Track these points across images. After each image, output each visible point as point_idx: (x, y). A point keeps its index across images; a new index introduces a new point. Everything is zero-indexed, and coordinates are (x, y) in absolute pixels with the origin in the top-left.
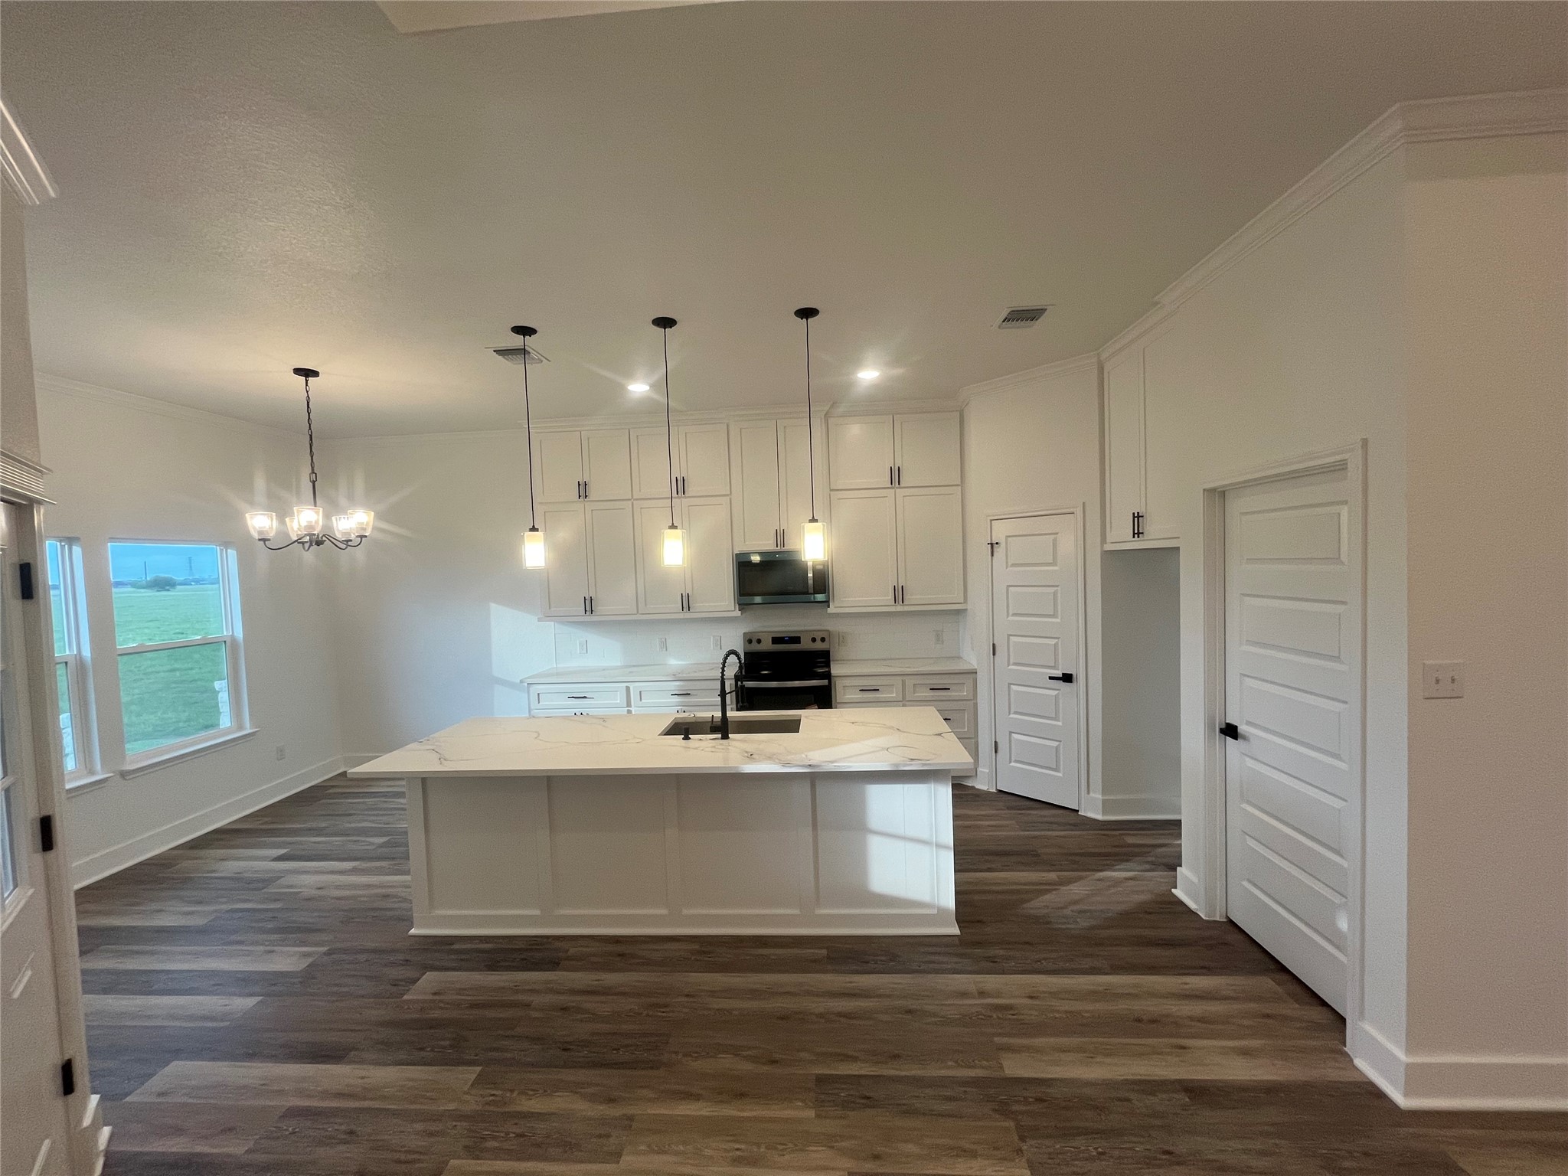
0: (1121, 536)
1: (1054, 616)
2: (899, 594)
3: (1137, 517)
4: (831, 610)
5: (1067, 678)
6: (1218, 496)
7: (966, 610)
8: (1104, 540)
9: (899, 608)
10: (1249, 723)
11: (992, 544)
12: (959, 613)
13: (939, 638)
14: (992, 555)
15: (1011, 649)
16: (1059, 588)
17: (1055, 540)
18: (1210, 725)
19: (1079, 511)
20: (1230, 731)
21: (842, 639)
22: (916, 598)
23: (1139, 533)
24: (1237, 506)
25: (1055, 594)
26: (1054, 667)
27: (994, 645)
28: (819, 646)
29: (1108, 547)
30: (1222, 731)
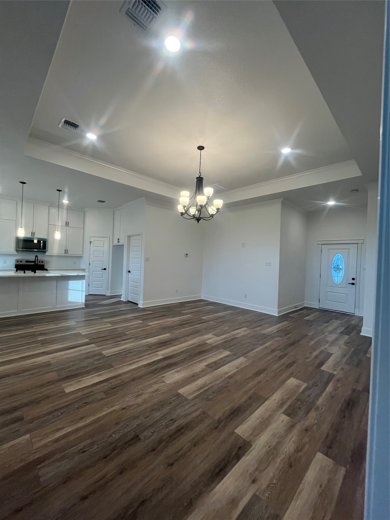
0: (116, 243)
1: (103, 257)
2: (66, 251)
3: (118, 239)
4: (47, 254)
5: (105, 269)
6: (129, 237)
7: (83, 256)
8: (113, 243)
9: (66, 255)
10: (132, 270)
11: (90, 242)
12: (80, 257)
13: (75, 262)
14: (90, 244)
15: (94, 264)
16: (104, 262)
17: (104, 243)
18: (127, 271)
19: (109, 237)
20: (129, 272)
21: (48, 262)
22: (70, 253)
23: (119, 242)
24: (131, 238)
25: (103, 263)
26: (103, 267)
27: (90, 263)
28: (41, 264)
29: (114, 244)
30: (128, 272)
